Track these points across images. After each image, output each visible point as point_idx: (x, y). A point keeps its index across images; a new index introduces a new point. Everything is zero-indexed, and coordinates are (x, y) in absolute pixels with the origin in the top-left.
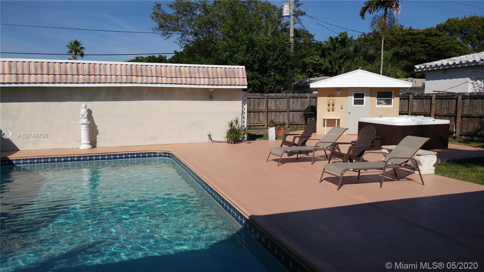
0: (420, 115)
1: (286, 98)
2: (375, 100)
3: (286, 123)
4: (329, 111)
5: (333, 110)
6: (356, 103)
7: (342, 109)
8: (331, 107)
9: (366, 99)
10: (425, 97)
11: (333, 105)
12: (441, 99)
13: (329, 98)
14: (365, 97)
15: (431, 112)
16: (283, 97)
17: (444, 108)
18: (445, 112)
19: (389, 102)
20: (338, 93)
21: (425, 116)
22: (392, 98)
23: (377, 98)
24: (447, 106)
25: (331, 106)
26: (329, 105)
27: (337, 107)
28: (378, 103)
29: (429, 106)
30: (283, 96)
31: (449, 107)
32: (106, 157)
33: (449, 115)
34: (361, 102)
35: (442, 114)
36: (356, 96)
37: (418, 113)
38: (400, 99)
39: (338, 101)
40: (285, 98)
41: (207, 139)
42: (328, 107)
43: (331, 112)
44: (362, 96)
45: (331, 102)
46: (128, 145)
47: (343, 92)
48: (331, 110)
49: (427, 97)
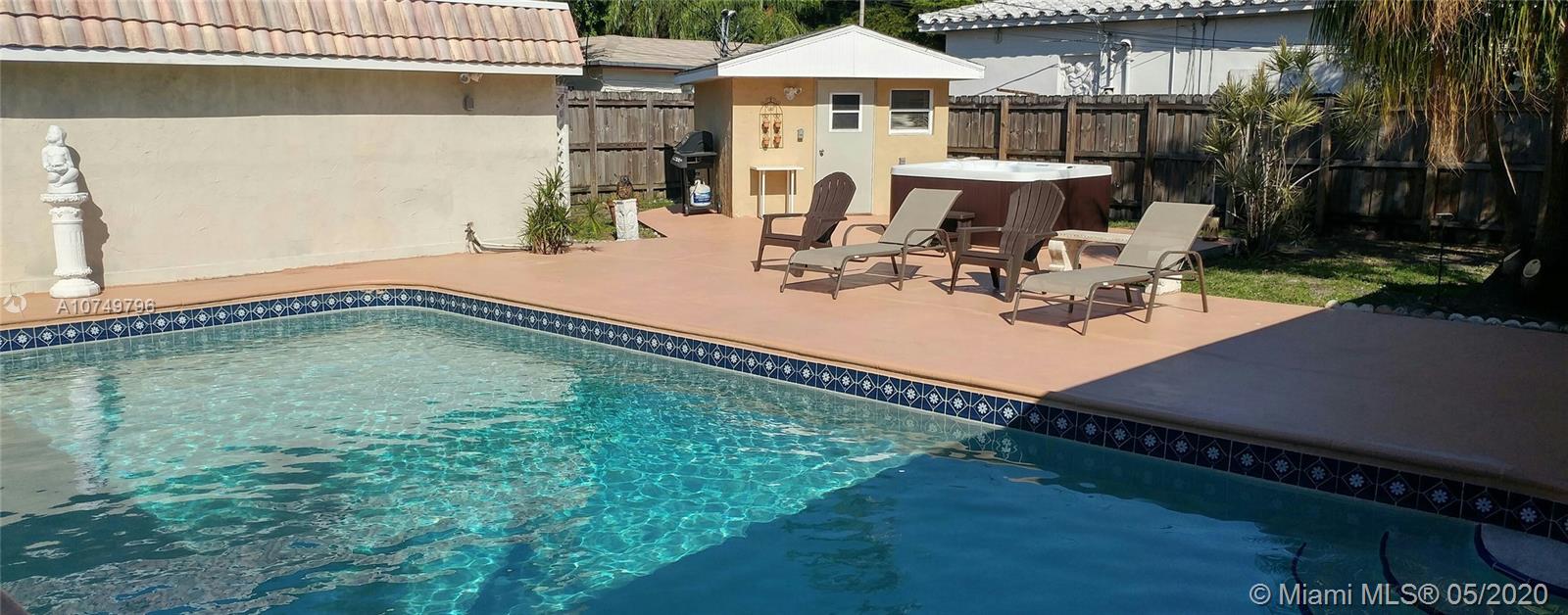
0: (967, 155)
1: (587, 106)
2: (887, 111)
3: (589, 187)
4: (765, 147)
5: (777, 147)
6: (840, 122)
7: (800, 140)
8: (772, 138)
9: (864, 111)
10: (978, 105)
11: (777, 130)
12: (1022, 111)
13: (765, 109)
14: (861, 106)
15: (997, 147)
16: (576, 103)
17: (1031, 136)
18: (1034, 148)
19: (921, 121)
20: (792, 92)
21: (981, 156)
22: (928, 108)
23: (892, 108)
24: (1039, 130)
25: (771, 130)
26: (765, 130)
27: (788, 135)
28: (896, 124)
29: (992, 131)
30: (576, 98)
31: (1042, 133)
32: (203, 318)
33: (1043, 153)
34: (851, 122)
35: (1025, 152)
36: (840, 101)
37: (963, 151)
38: (951, 110)
39: (792, 116)
40: (583, 106)
41: (461, 244)
42: (762, 135)
43: (771, 151)
44: (853, 101)
45: (772, 119)
46: (216, 276)
47: (803, 90)
48: (771, 144)
49: (986, 104)
